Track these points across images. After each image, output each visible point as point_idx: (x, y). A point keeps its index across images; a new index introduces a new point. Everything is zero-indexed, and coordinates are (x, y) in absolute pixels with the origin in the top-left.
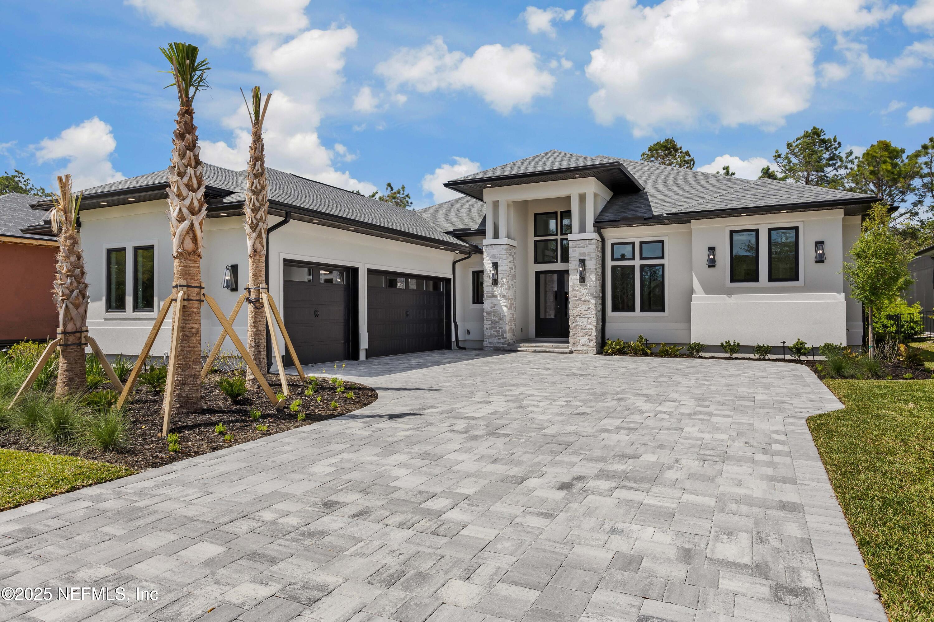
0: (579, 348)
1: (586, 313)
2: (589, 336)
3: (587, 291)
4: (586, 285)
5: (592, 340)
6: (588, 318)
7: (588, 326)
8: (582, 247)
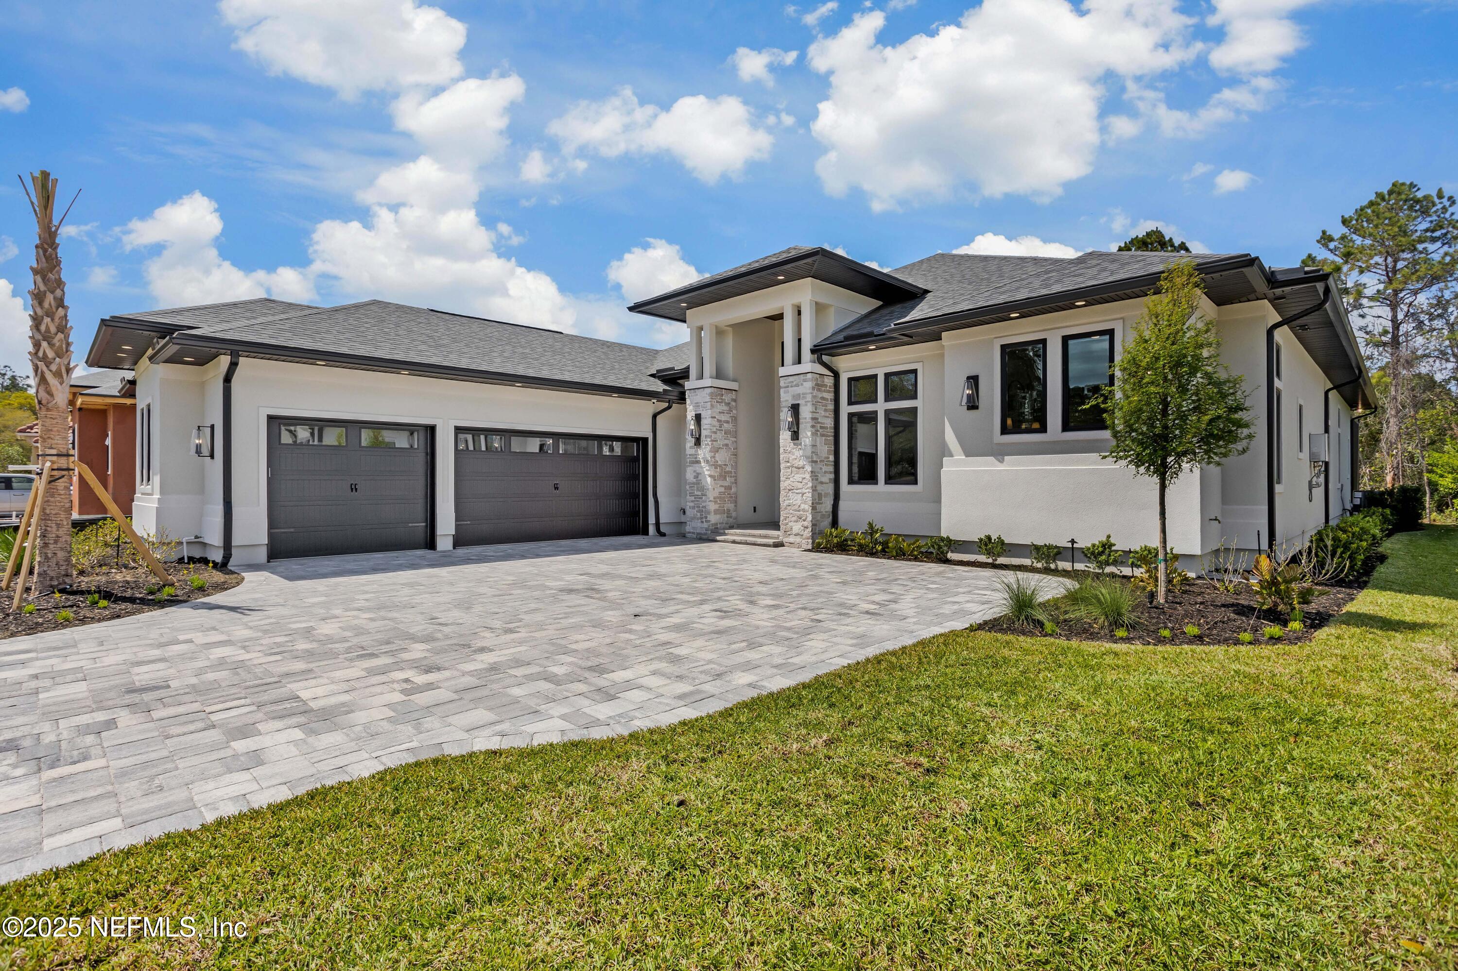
0: (791, 539)
1: (800, 485)
2: (804, 520)
3: (801, 452)
4: (801, 444)
5: (807, 528)
6: (803, 494)
7: (803, 506)
8: (796, 386)
